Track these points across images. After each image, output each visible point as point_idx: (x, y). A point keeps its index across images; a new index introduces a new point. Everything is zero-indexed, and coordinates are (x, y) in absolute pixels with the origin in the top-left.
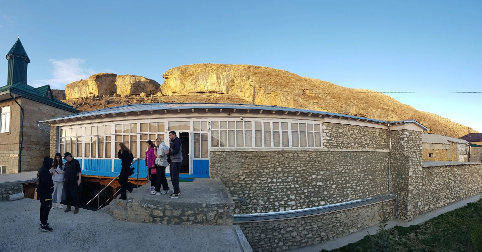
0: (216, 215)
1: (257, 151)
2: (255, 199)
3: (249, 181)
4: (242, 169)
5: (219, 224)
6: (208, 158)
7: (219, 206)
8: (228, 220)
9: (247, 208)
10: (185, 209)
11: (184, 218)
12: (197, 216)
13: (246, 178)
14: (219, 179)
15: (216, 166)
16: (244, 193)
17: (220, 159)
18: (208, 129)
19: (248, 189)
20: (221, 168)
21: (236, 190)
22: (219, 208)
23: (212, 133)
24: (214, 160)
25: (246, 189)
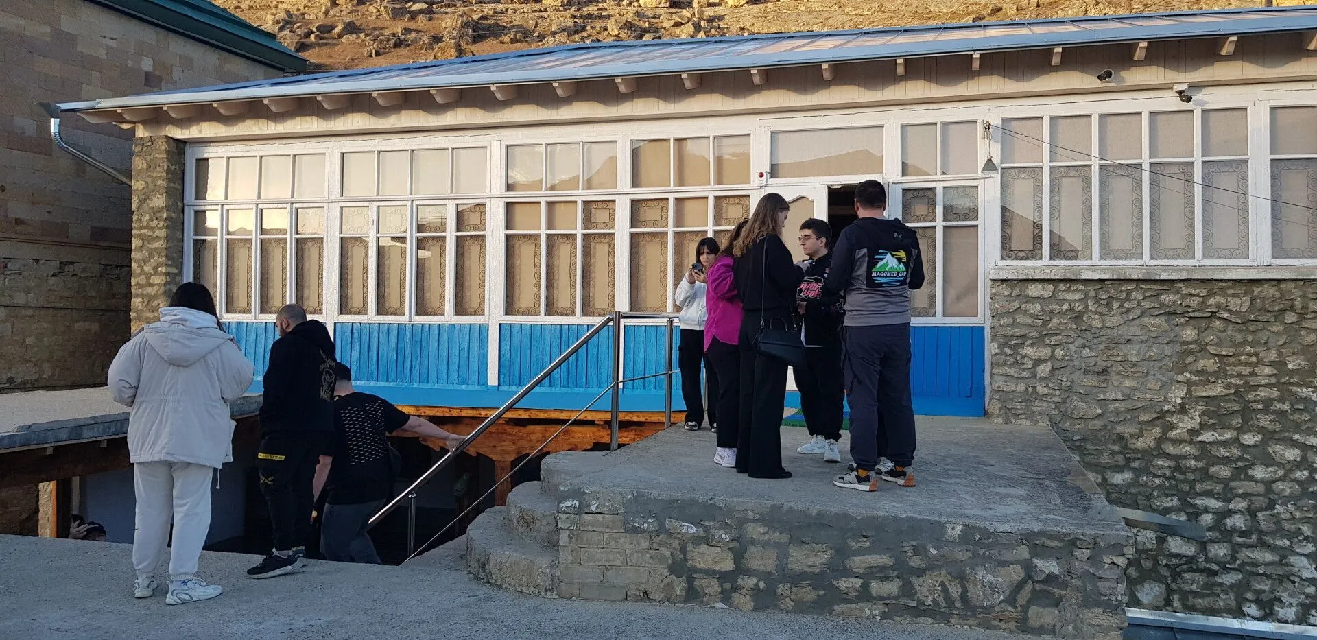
0: (1021, 585)
1: (1279, 281)
2: (1262, 545)
3: (1225, 444)
4: (1180, 378)
5: (1040, 630)
6: (982, 318)
7: (1036, 543)
8: (1088, 614)
9: (1211, 589)
10: (852, 543)
11: (843, 584)
12: (913, 580)
13: (1203, 426)
14: (1043, 425)
15: (1024, 356)
16: (1195, 506)
17: (1046, 322)
18: (981, 164)
19: (1219, 488)
20: (1053, 369)
21: (1146, 485)
22: (1038, 550)
23: (1004, 186)
24: (1014, 324)
25: (1208, 486)
